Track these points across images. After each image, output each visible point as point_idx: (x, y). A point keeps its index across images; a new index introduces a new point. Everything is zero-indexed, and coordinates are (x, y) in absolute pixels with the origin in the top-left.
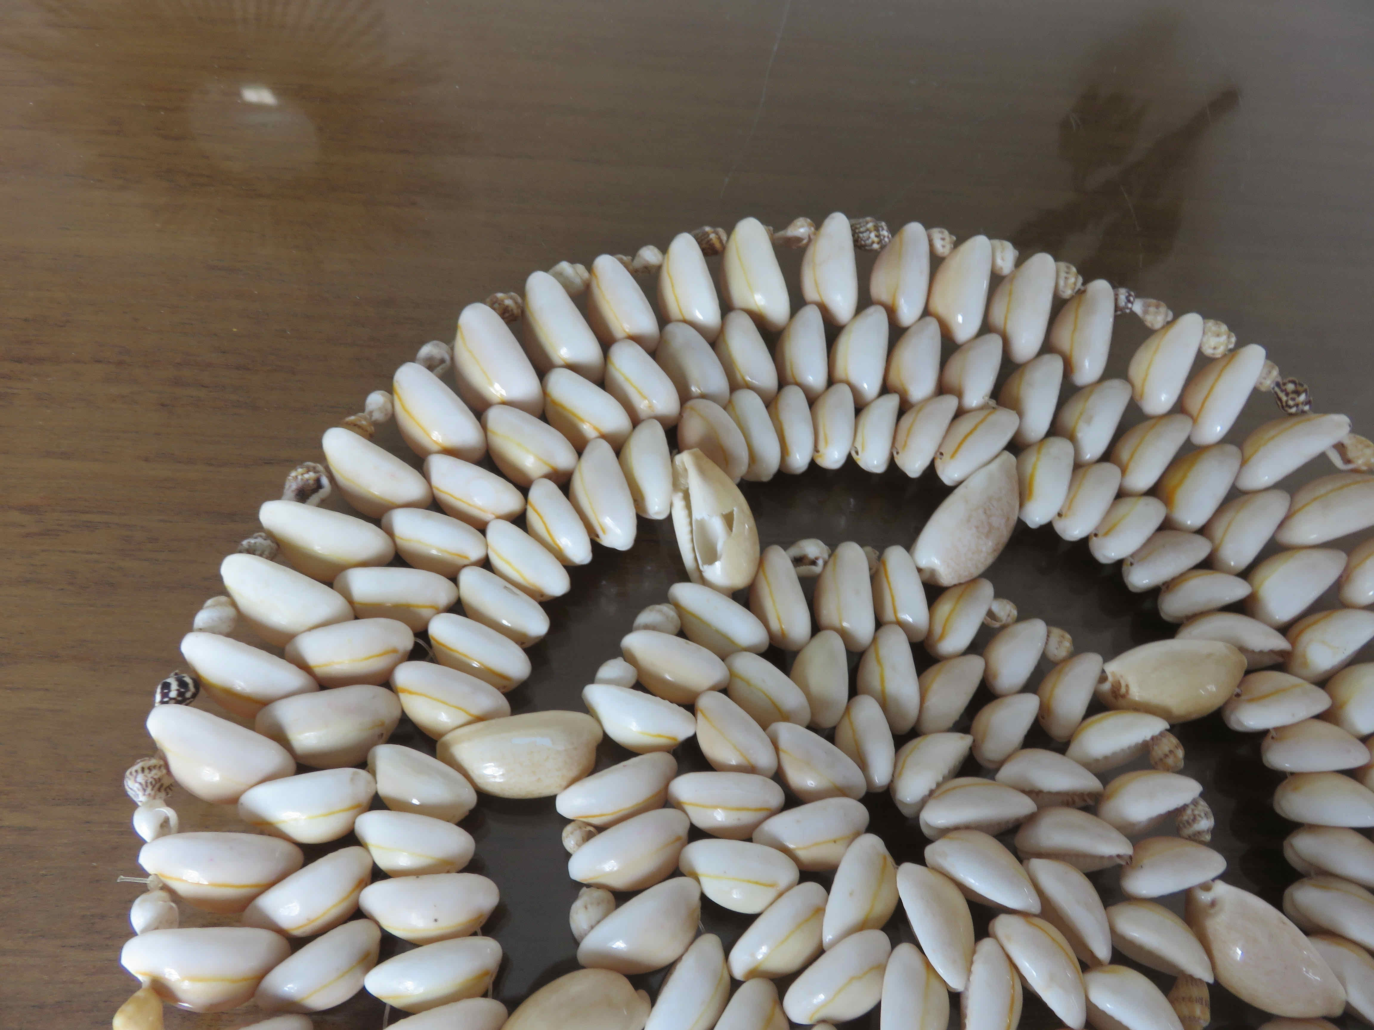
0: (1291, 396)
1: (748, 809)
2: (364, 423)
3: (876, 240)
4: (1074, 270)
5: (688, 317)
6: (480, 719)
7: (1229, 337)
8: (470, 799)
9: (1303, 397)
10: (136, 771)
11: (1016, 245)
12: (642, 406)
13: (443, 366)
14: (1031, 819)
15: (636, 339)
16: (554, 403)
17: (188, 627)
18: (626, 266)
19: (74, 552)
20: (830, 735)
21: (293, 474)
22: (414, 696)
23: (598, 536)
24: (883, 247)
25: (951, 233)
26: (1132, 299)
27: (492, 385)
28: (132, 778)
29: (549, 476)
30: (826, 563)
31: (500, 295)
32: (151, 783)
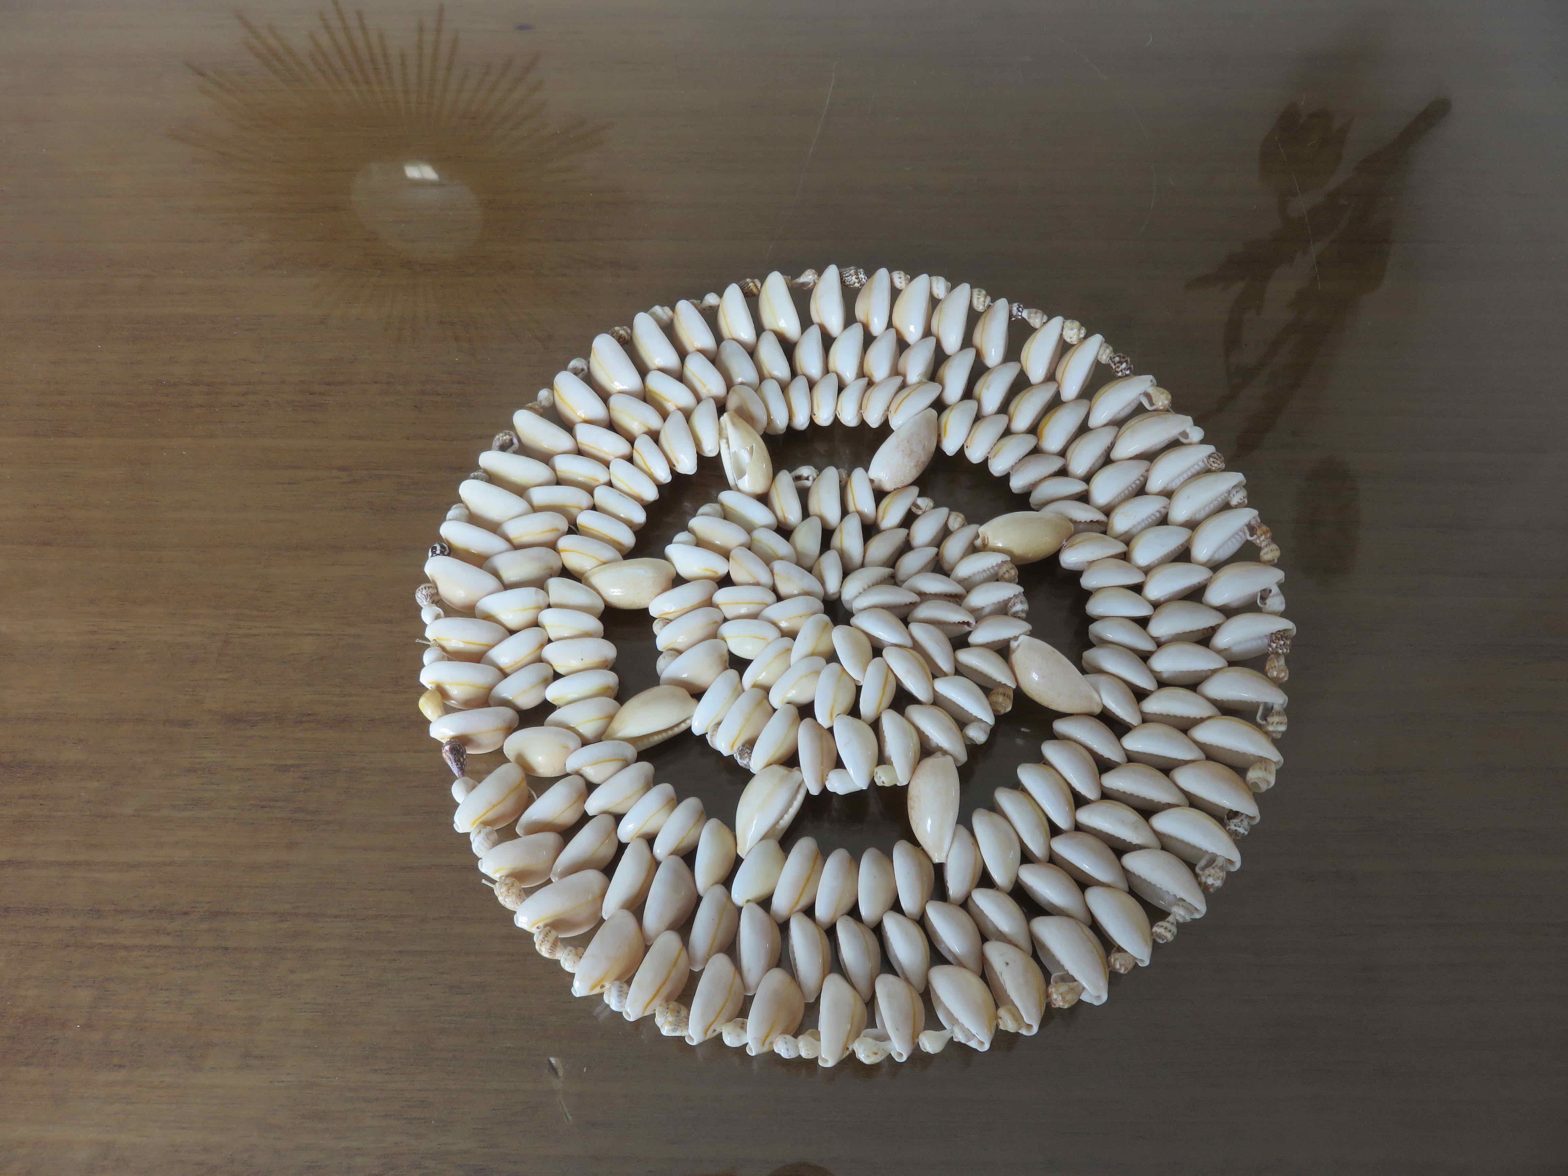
0: (1117, 365)
1: (754, 603)
2: (537, 407)
3: (856, 281)
4: (984, 292)
5: (735, 336)
6: (605, 563)
7: (1079, 330)
8: (602, 606)
9: (1124, 365)
10: (422, 589)
11: (947, 279)
12: (703, 392)
13: (583, 372)
14: (913, 605)
15: (703, 352)
16: (650, 391)
17: (443, 519)
18: (696, 306)
19: (371, 491)
20: (810, 570)
21: (497, 437)
22: (567, 553)
23: (674, 466)
24: (862, 285)
25: (906, 273)
26: (1021, 309)
27: (613, 383)
28: (420, 592)
29: (646, 433)
30: (814, 480)
31: (617, 328)
32: (430, 595)
